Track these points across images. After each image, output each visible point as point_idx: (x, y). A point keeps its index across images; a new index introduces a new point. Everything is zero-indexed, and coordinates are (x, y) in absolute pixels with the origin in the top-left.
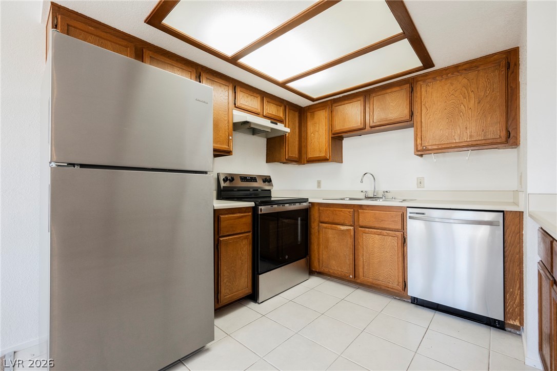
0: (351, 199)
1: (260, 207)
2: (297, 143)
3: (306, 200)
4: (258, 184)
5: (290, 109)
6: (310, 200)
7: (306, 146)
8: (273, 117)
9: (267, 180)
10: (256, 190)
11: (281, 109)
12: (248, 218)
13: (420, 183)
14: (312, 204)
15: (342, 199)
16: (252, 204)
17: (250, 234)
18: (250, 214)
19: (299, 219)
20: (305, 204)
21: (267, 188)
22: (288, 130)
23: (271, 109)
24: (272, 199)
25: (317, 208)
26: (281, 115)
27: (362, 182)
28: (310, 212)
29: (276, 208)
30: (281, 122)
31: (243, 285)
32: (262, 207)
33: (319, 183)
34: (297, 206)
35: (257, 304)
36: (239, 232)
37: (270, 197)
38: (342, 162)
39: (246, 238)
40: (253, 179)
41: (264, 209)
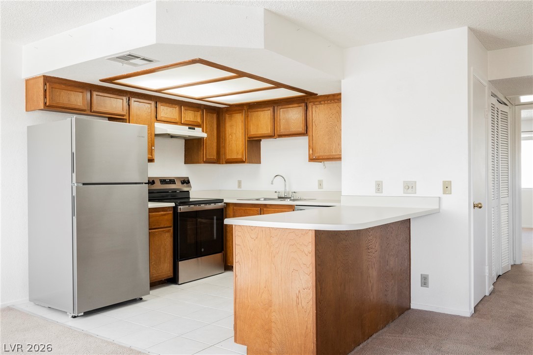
0: (265, 199)
1: (179, 207)
2: (215, 144)
3: (221, 201)
4: (178, 186)
5: (207, 112)
6: (225, 201)
7: (224, 147)
8: (190, 123)
9: (186, 181)
10: (174, 191)
11: (199, 114)
12: (170, 216)
13: (320, 184)
14: (227, 204)
15: (257, 200)
16: (173, 204)
17: (172, 229)
18: (171, 212)
19: (215, 217)
20: (220, 204)
21: (186, 189)
22: (205, 135)
23: (190, 116)
24: (191, 200)
25: (231, 207)
26: (199, 120)
27: (272, 183)
28: (226, 211)
29: (193, 208)
30: (199, 126)
31: (166, 269)
32: (181, 207)
33: (240, 183)
34: (212, 206)
35: (177, 286)
36: (162, 226)
37: (189, 198)
38: (260, 163)
39: (168, 231)
40: (172, 181)
41: (182, 208)
